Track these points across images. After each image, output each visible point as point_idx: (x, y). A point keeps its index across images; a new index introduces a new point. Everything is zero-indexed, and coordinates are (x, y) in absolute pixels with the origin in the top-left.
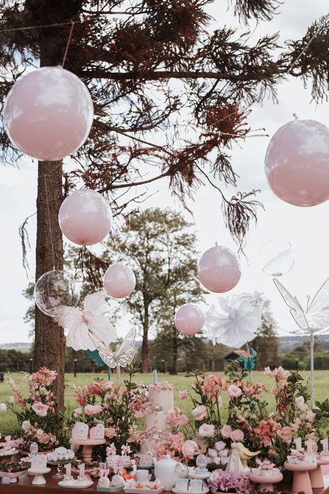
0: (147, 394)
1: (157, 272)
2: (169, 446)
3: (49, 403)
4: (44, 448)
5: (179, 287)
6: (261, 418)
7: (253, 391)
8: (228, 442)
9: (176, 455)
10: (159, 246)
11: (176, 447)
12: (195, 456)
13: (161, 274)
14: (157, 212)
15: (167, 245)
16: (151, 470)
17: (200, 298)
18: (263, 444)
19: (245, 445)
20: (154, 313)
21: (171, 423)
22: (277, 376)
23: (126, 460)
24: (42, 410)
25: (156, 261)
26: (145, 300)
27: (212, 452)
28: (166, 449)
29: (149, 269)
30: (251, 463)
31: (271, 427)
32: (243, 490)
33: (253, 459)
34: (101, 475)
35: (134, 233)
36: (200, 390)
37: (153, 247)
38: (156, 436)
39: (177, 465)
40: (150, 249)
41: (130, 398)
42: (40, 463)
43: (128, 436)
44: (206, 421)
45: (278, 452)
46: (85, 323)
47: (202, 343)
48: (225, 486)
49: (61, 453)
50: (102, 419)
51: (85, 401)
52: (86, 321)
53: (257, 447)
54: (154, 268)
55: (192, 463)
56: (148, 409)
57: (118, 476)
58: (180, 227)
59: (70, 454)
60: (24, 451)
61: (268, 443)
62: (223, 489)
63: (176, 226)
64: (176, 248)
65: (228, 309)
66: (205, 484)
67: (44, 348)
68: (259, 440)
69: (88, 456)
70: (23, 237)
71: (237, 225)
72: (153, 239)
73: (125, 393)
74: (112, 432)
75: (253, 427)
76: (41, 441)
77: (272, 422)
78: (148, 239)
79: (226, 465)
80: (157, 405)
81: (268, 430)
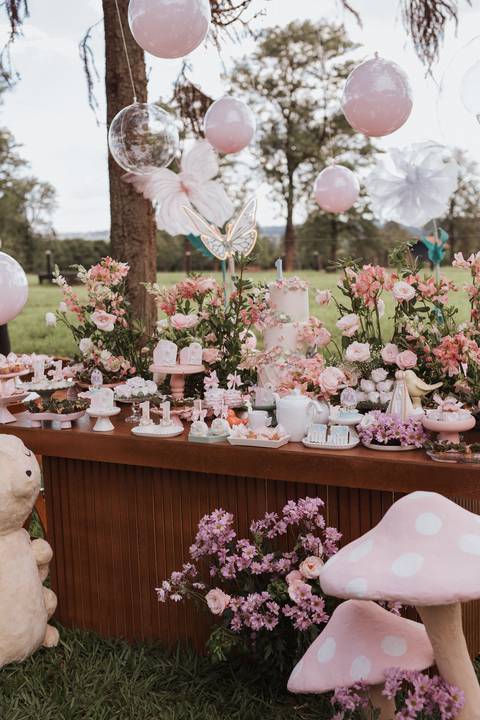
0: (267, 297)
1: (306, 121)
2: (299, 375)
3: (117, 312)
4: (111, 378)
5: (340, 144)
6: (446, 333)
7: (433, 290)
8: (392, 369)
9: (309, 390)
10: (311, 80)
11: (309, 377)
12: (341, 390)
13: (312, 124)
14: (306, 26)
15: (321, 79)
16: (271, 411)
17: (371, 160)
18: (447, 373)
19: (419, 374)
20: (302, 183)
21: (304, 340)
22: (473, 268)
23: (234, 396)
24: (106, 322)
25: (304, 105)
26: (289, 164)
27: (367, 385)
28: (294, 379)
29: (294, 116)
30: (427, 402)
31: (461, 347)
32: (412, 441)
33: (430, 394)
34: (195, 418)
35: (271, 61)
36: (350, 290)
37: (299, 83)
38: (281, 361)
39: (311, 404)
40: (296, 86)
41: (241, 303)
42: (104, 400)
43: (239, 361)
44: (358, 337)
45: (470, 384)
46: (184, 194)
47: (374, 228)
48: (384, 436)
49: (136, 386)
50: (200, 335)
51: (173, 309)
52: (186, 190)
53: (438, 376)
54: (301, 115)
55: (336, 400)
56: (268, 320)
57: (221, 419)
58: (341, 49)
59: (150, 388)
60: (83, 382)
61: (454, 371)
62: (380, 439)
63: (336, 48)
64: (335, 83)
65: (405, 167)
66: (352, 433)
67: (124, 231)
68: (440, 366)
69: (178, 390)
70: (86, 60)
71: (425, 32)
72: (300, 70)
73: (234, 295)
74: (214, 355)
75: (434, 346)
76: (108, 368)
77: (462, 338)
78: (293, 69)
79: (387, 403)
80: (283, 313)
81: (455, 351)
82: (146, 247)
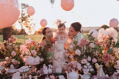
5: (28, 19)
10: (24, 10)
20: (23, 23)
25: (24, 14)
38: (60, 60)
80: (59, 49)
82: (10, 32)
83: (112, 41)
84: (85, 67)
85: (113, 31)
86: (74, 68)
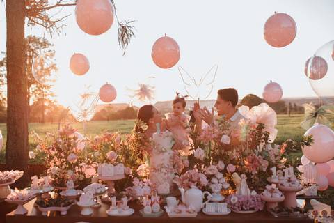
34: (145, 204)
83: (264, 130)
84: (214, 180)
85: (268, 111)
86: (194, 182)
